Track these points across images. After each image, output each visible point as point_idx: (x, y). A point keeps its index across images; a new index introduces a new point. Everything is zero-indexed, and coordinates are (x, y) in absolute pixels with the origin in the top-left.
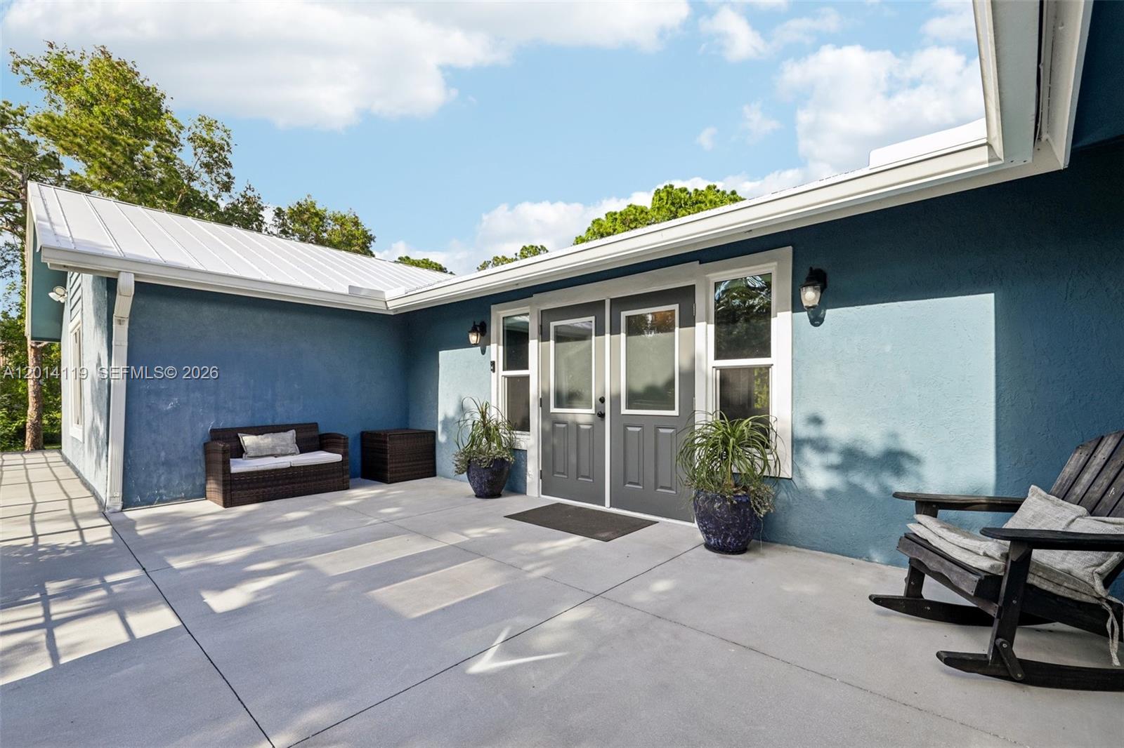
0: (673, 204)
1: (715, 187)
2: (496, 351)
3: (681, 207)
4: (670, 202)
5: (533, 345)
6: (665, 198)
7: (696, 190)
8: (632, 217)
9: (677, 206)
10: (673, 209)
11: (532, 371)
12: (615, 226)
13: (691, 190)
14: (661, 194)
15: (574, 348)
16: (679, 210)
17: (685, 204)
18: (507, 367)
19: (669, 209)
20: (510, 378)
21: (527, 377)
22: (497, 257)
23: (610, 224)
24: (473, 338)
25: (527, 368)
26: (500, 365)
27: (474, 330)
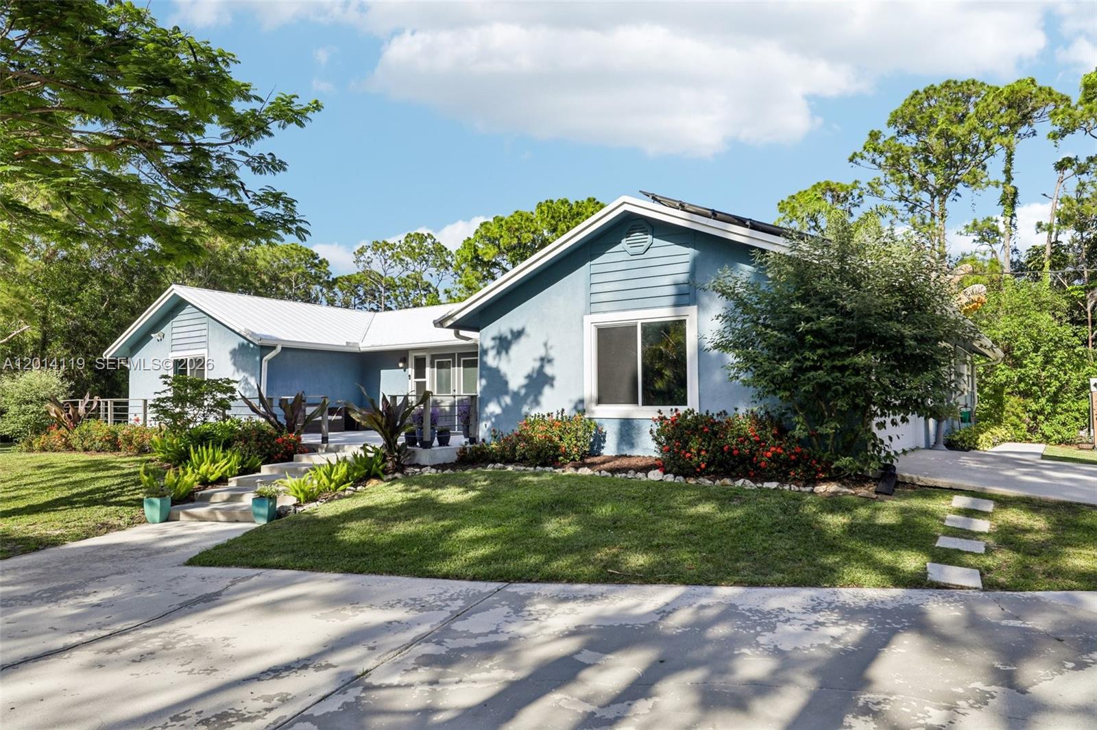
0: (553, 217)
1: (594, 199)
2: (411, 371)
3: (560, 220)
4: (550, 216)
5: (428, 370)
6: (546, 212)
7: (577, 202)
8: (517, 226)
9: (557, 219)
10: (553, 222)
11: (427, 379)
12: (501, 232)
13: (572, 202)
14: (543, 208)
15: (444, 371)
16: (559, 223)
17: (565, 217)
18: (416, 377)
19: (549, 222)
20: (417, 383)
21: (425, 382)
22: (377, 242)
23: (496, 230)
24: (401, 365)
25: (424, 377)
26: (413, 376)
27: (401, 361)
